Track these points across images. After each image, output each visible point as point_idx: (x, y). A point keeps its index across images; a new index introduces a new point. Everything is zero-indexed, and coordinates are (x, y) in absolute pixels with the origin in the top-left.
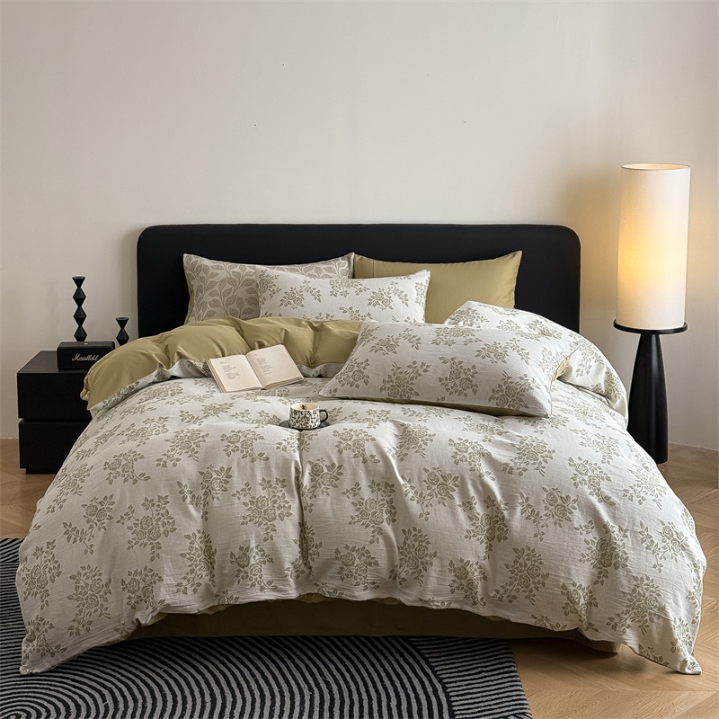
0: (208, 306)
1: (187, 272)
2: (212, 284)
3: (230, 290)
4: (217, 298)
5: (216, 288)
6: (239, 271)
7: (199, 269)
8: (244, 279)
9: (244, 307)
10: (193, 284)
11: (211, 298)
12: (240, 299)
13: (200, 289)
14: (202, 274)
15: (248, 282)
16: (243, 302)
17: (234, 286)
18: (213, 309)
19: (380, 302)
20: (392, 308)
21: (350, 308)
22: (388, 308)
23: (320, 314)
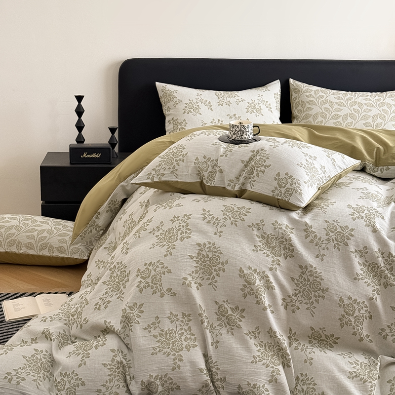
19: (254, 110)
20: (262, 115)
21: (235, 115)
22: (260, 115)
23: (214, 120)
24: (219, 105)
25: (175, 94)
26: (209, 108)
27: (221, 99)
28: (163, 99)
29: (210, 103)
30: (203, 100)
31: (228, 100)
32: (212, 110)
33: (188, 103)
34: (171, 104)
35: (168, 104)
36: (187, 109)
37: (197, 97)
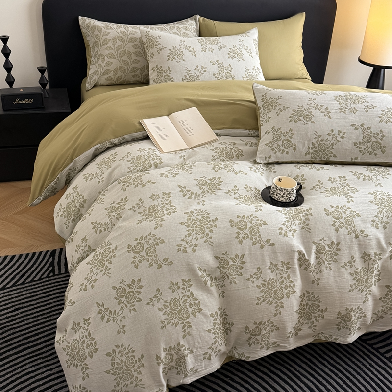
0: (106, 58)
1: (83, 31)
2: (106, 41)
3: (121, 46)
4: (112, 51)
5: (110, 44)
6: (125, 30)
7: (93, 29)
8: (129, 37)
9: (133, 59)
10: (89, 40)
11: (107, 52)
12: (129, 52)
13: (96, 44)
14: (96, 33)
15: (133, 40)
16: (131, 55)
17: (124, 42)
18: (109, 60)
19: (236, 56)
20: (243, 60)
21: (217, 61)
22: (241, 60)
23: (197, 66)
24: (202, 51)
25: (159, 40)
26: (192, 54)
27: (203, 45)
28: (146, 45)
29: (193, 49)
30: (186, 46)
31: (211, 46)
32: (195, 56)
33: (172, 49)
34: (155, 50)
35: (152, 51)
36: (172, 56)
37: (180, 44)
